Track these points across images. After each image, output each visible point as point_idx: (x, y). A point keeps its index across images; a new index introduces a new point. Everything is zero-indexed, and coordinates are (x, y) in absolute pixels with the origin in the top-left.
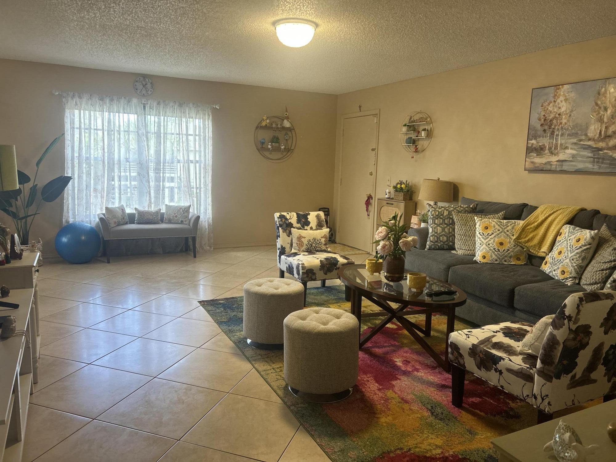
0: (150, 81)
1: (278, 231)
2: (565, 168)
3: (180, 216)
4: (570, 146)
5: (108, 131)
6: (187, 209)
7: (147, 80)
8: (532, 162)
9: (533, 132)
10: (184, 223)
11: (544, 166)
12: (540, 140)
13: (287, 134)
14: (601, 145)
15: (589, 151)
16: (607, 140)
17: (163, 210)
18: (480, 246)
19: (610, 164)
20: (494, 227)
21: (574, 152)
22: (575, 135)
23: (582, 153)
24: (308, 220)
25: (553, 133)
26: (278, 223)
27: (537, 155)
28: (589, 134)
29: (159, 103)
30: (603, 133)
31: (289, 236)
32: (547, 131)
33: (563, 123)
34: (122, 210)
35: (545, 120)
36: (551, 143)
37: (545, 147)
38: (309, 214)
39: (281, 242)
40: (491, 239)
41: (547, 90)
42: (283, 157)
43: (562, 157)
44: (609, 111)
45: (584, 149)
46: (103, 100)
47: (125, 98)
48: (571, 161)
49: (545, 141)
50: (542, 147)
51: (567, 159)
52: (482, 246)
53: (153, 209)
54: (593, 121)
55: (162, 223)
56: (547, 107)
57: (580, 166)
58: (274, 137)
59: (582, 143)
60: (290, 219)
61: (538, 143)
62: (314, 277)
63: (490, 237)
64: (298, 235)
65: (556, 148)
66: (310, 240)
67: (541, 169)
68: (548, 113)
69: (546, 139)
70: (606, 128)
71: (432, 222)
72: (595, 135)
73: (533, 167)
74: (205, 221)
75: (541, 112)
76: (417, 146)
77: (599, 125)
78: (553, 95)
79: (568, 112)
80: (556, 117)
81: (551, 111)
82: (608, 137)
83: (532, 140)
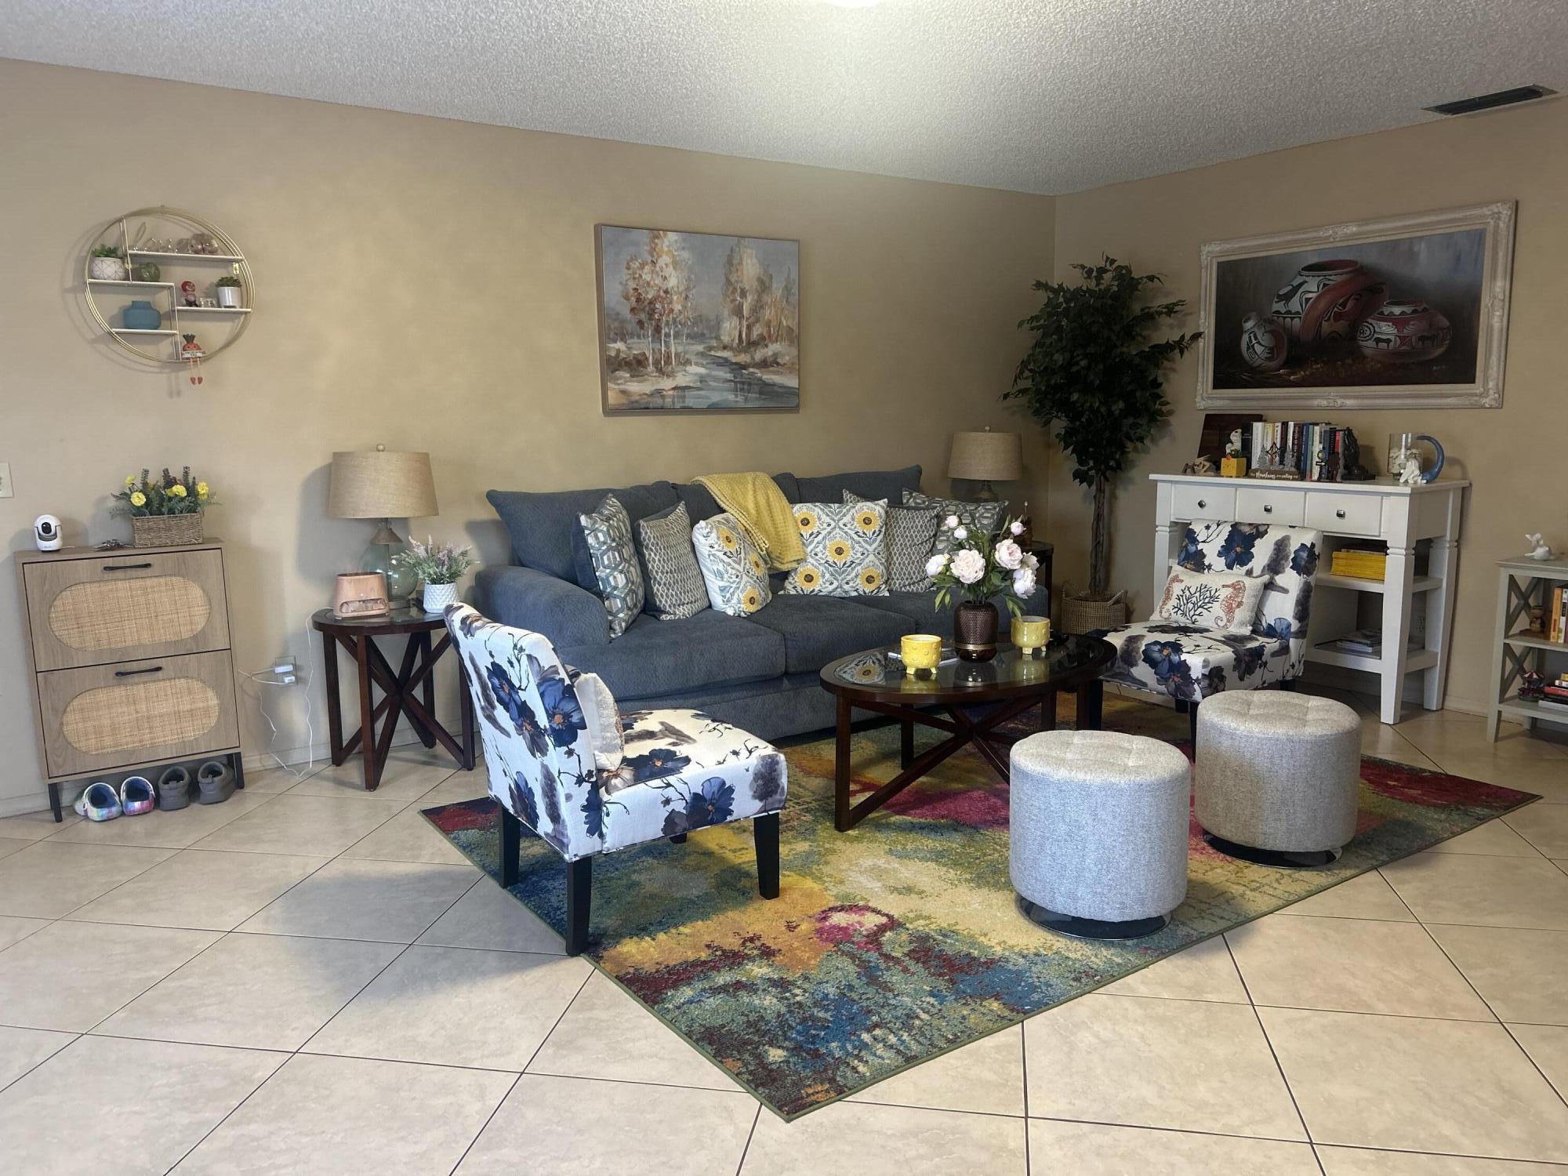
2: (690, 402)
4: (693, 359)
8: (623, 392)
9: (617, 324)
11: (649, 399)
12: (634, 343)
14: (743, 358)
15: (727, 369)
16: (752, 349)
18: (738, 580)
19: (761, 393)
21: (702, 371)
22: (698, 337)
23: (714, 373)
25: (657, 330)
27: (632, 376)
28: (722, 338)
30: (744, 336)
32: (646, 325)
33: (676, 311)
35: (638, 300)
36: (656, 350)
37: (647, 359)
41: (635, 235)
43: (681, 380)
44: (749, 298)
45: (720, 365)
49: (643, 346)
50: (640, 357)
51: (691, 385)
54: (726, 313)
56: (637, 271)
57: (715, 398)
59: (713, 353)
61: (629, 348)
65: (668, 361)
68: (643, 287)
69: (647, 341)
70: (749, 327)
72: (733, 340)
75: (627, 280)
76: (193, 337)
77: (735, 321)
78: (647, 248)
79: (682, 288)
80: (659, 296)
81: (648, 283)
82: (753, 344)
83: (615, 341)
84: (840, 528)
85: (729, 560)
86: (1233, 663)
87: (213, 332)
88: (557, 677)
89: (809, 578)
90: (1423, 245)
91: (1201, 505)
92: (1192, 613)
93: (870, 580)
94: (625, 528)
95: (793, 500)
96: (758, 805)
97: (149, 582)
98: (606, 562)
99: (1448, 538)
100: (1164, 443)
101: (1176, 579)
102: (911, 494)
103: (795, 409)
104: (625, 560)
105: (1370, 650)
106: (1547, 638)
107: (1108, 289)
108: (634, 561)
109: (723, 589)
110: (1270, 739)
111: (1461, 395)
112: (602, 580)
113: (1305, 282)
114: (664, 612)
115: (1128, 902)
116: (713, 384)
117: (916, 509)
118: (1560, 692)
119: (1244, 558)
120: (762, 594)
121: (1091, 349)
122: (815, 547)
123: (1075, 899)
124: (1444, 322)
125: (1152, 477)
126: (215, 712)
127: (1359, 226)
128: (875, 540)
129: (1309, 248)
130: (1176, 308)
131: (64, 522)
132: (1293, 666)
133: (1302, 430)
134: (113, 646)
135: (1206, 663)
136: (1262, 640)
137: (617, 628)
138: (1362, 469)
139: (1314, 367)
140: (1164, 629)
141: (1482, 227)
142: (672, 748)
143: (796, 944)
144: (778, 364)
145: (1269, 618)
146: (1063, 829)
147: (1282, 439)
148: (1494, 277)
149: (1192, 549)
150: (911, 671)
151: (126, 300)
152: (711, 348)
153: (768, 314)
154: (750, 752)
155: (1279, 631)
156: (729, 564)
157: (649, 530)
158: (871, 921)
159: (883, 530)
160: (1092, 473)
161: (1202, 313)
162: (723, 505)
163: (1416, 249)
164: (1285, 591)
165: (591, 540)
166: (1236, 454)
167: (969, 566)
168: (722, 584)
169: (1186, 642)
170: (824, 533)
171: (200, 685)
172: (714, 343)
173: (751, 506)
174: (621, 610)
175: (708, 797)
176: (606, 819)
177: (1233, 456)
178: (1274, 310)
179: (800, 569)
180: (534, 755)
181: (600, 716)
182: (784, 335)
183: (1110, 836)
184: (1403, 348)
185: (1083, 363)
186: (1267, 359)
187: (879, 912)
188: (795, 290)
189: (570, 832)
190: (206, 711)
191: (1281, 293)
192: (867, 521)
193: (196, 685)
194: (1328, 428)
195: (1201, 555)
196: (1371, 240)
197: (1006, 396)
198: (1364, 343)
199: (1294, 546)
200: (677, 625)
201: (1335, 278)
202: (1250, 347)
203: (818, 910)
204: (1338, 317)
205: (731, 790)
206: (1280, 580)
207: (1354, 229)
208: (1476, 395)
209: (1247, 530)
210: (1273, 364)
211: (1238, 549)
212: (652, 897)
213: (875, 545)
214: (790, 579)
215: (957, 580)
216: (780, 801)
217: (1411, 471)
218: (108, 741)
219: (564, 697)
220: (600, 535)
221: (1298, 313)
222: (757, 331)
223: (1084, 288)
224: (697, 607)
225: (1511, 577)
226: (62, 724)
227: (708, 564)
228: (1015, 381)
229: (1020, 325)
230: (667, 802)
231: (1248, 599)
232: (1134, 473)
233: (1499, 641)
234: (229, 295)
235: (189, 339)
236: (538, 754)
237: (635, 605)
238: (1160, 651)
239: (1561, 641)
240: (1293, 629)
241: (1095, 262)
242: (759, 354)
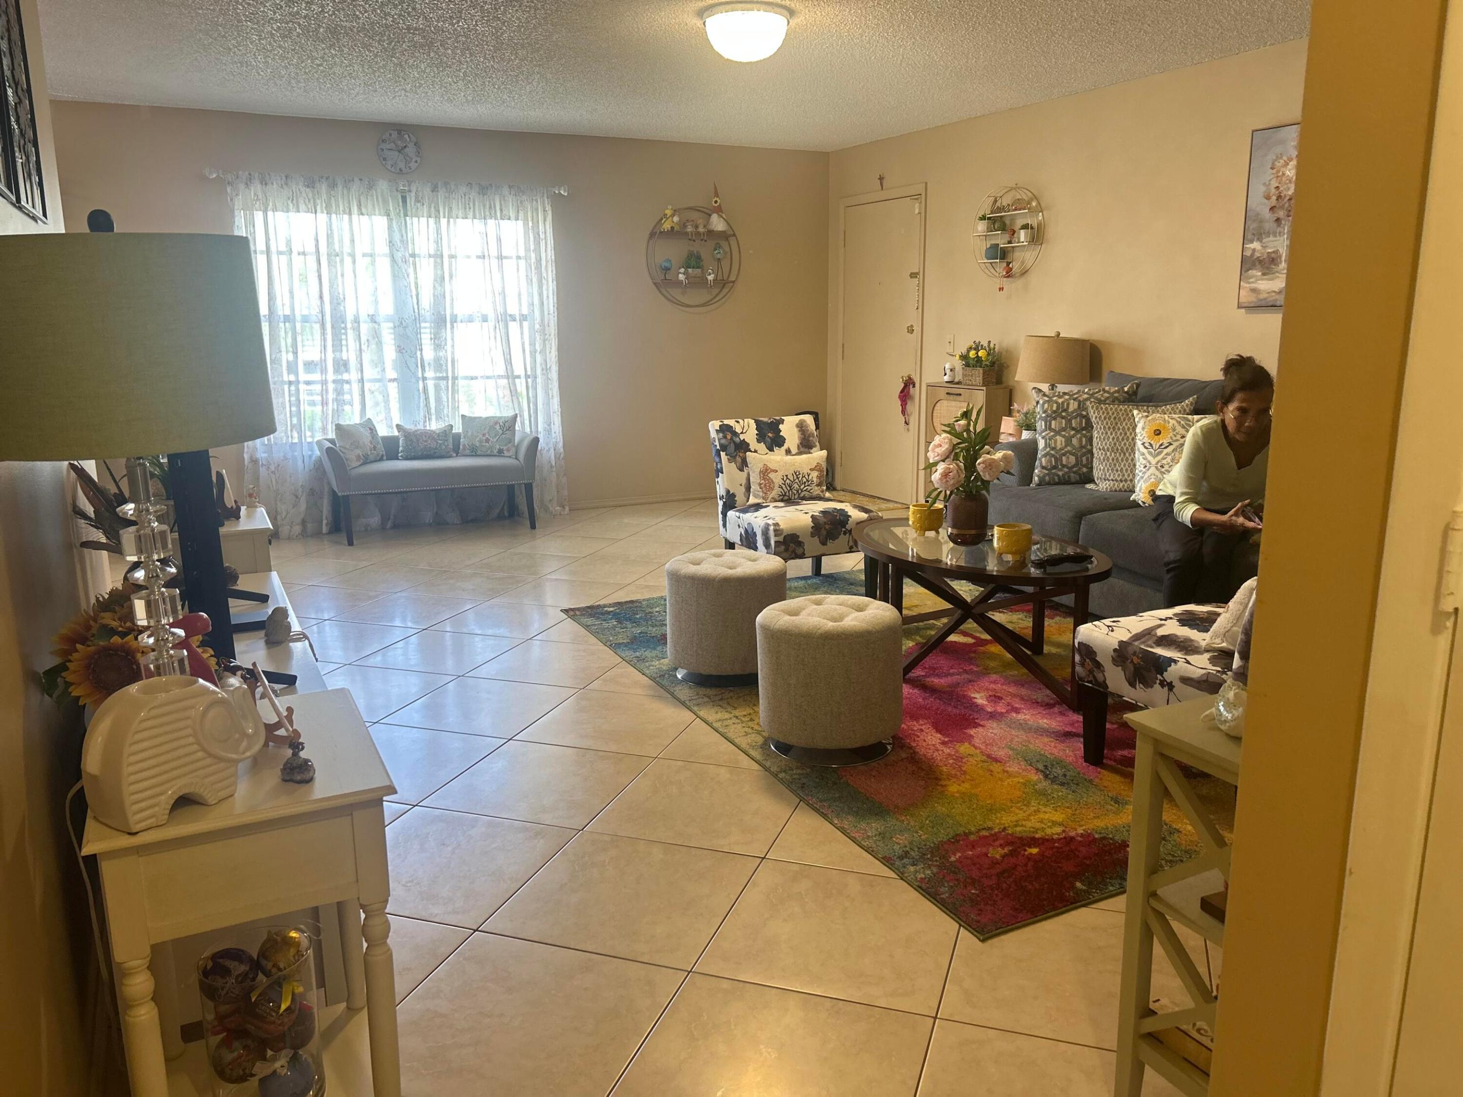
0: (414, 139)
1: (717, 460)
3: (495, 440)
5: (329, 255)
6: (509, 425)
7: (406, 136)
8: (1254, 290)
9: (1255, 225)
10: (506, 454)
12: (1269, 242)
13: (720, 247)
17: (458, 429)
18: (1144, 470)
20: (1174, 430)
24: (781, 434)
26: (717, 443)
27: (1264, 274)
29: (435, 189)
31: (741, 470)
32: (1283, 222)
34: (371, 429)
35: (1279, 197)
37: (1280, 257)
38: (782, 421)
39: (726, 483)
40: (1166, 454)
41: (1283, 133)
42: (711, 300)
46: (313, 187)
47: (361, 180)
49: (1277, 244)
50: (1273, 255)
52: (1148, 470)
53: (435, 426)
55: (457, 456)
56: (1283, 169)
58: (691, 255)
60: (742, 433)
61: (1264, 247)
62: (799, 551)
63: (1166, 451)
64: (761, 465)
66: (787, 476)
67: (1270, 304)
68: (1285, 185)
69: (1282, 238)
71: (1043, 427)
73: (1255, 300)
74: (548, 451)
75: (1270, 180)
76: (1010, 263)
78: (1294, 143)
83: (1254, 242)
97: (960, 404)
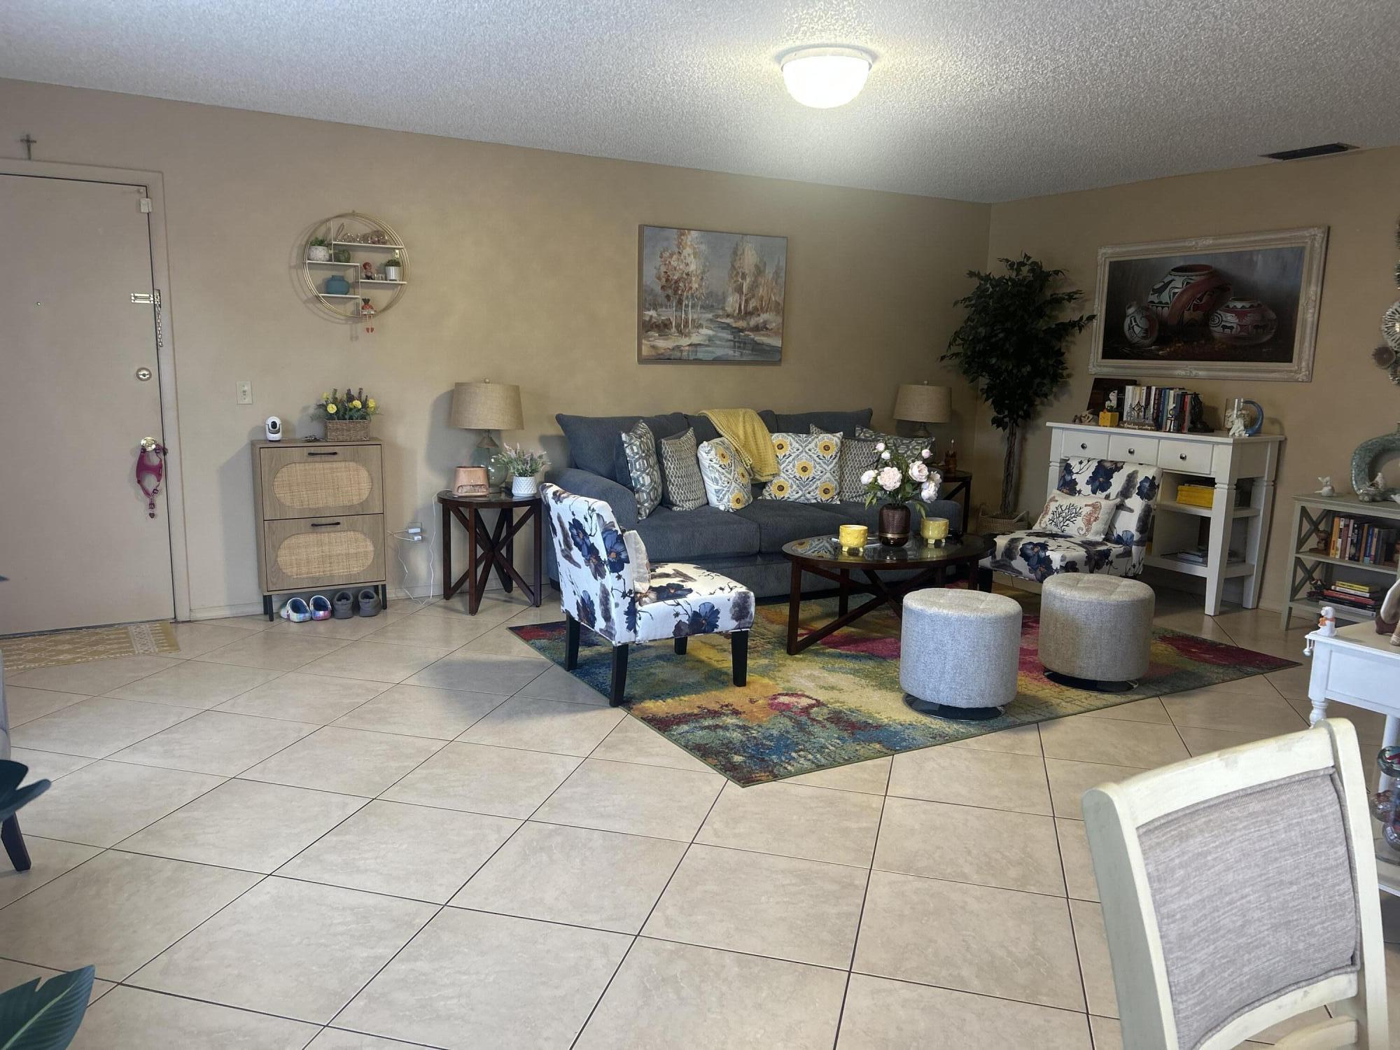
2: (700, 356)
8: (653, 347)
9: (651, 297)
14: (741, 324)
16: (749, 317)
19: (752, 350)
21: (710, 332)
22: (709, 308)
23: (720, 334)
25: (680, 302)
27: (660, 335)
28: (726, 309)
30: (743, 307)
32: (672, 298)
33: (694, 288)
35: (667, 280)
36: (678, 317)
37: (671, 323)
41: (667, 233)
43: (695, 339)
44: (748, 280)
48: (707, 346)
49: (669, 314)
50: (666, 322)
54: (730, 290)
56: (668, 259)
57: (720, 352)
59: (719, 320)
61: (659, 315)
65: (686, 325)
69: (671, 310)
70: (747, 301)
72: (734, 311)
73: (652, 354)
75: (659, 266)
76: (369, 300)
77: (737, 296)
78: (676, 243)
79: (699, 272)
80: (682, 278)
81: (675, 268)
82: (749, 314)
83: (649, 310)
84: (806, 452)
85: (723, 471)
86: (1085, 559)
87: (381, 297)
88: (614, 529)
89: (781, 488)
90: (1260, 256)
91: (1083, 447)
92: (1062, 524)
93: (826, 491)
94: (651, 444)
95: (772, 431)
96: (735, 623)
97: (335, 465)
98: (638, 467)
99: (1266, 479)
100: (1064, 398)
101: (1053, 500)
102: (862, 430)
103: (778, 363)
104: (651, 466)
105: (1201, 560)
106: (1328, 554)
107: (1025, 278)
108: (656, 468)
109: (717, 491)
110: (1086, 602)
111: (1283, 371)
112: (634, 479)
113: (1172, 281)
114: (676, 505)
115: (973, 695)
116: (718, 342)
117: (864, 441)
118: (1335, 594)
119: (1104, 486)
120: (745, 497)
121: (1008, 325)
122: (787, 465)
123: (938, 692)
124: (1273, 315)
125: (1048, 424)
126: (371, 556)
127: (1213, 239)
128: (832, 462)
129: (1178, 254)
130: (1075, 296)
131: (284, 422)
132: (1134, 566)
133: (1161, 393)
134: (311, 506)
135: (1063, 558)
136: (1110, 545)
137: (643, 513)
138: (1204, 424)
139: (1177, 345)
140: (1038, 535)
141: (1301, 245)
142: (681, 583)
143: (755, 710)
144: (767, 329)
145: (1119, 530)
146: (932, 646)
147: (1146, 399)
148: (1309, 282)
149: (1068, 478)
150: (845, 549)
151: (329, 274)
152: (718, 316)
153: (761, 291)
154: (731, 589)
155: (1125, 540)
156: (723, 474)
157: (667, 446)
158: (804, 702)
159: (838, 455)
160: (1007, 420)
161: (1097, 300)
162: (720, 432)
163: (1255, 259)
164: (1131, 511)
165: (628, 451)
166: (1111, 410)
167: (890, 478)
168: (717, 487)
169: (1052, 543)
170: (793, 455)
171: (363, 537)
172: (720, 312)
173: (741, 433)
174: (646, 501)
175: (703, 615)
176: (638, 622)
177: (1109, 411)
178: (1150, 300)
179: (775, 481)
180: (596, 578)
181: (637, 558)
182: (773, 308)
183: (962, 651)
184: (1243, 333)
185: (1001, 335)
186: (1144, 338)
187: (811, 698)
188: (783, 274)
189: (617, 627)
190: (366, 553)
191: (1156, 287)
192: (827, 448)
193: (360, 536)
194: (1180, 392)
195: (1074, 483)
196: (1223, 251)
197: (943, 358)
198: (1215, 329)
199: (1140, 478)
200: (684, 514)
201: (1196, 278)
202: (1131, 328)
203: (771, 694)
204: (1196, 308)
205: (717, 612)
206: (1128, 502)
207: (1211, 242)
208: (1291, 371)
209: (1108, 465)
210: (1147, 342)
211: (1101, 479)
212: (663, 681)
213: (831, 466)
214: (767, 488)
215: (881, 488)
216: (749, 623)
217: (1237, 427)
218: (304, 570)
219: (617, 542)
220: (635, 448)
221: (1167, 303)
222: (752, 304)
223: (1007, 277)
224: (698, 503)
225: (1303, 509)
226: (277, 556)
227: (708, 473)
228: (949, 346)
229: (956, 303)
230: (677, 615)
231: (1103, 515)
232: (1040, 421)
233: (1292, 555)
234: (393, 272)
235: (366, 301)
236: (599, 578)
237: (656, 499)
238: (1033, 549)
239: (1338, 557)
240: (1135, 539)
241: (1016, 257)
242: (753, 321)
